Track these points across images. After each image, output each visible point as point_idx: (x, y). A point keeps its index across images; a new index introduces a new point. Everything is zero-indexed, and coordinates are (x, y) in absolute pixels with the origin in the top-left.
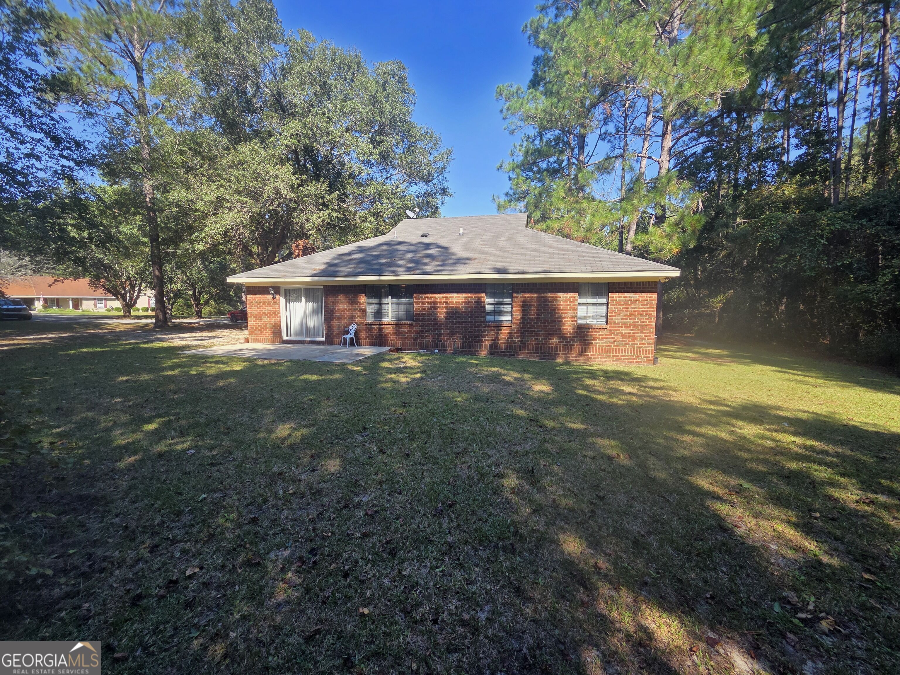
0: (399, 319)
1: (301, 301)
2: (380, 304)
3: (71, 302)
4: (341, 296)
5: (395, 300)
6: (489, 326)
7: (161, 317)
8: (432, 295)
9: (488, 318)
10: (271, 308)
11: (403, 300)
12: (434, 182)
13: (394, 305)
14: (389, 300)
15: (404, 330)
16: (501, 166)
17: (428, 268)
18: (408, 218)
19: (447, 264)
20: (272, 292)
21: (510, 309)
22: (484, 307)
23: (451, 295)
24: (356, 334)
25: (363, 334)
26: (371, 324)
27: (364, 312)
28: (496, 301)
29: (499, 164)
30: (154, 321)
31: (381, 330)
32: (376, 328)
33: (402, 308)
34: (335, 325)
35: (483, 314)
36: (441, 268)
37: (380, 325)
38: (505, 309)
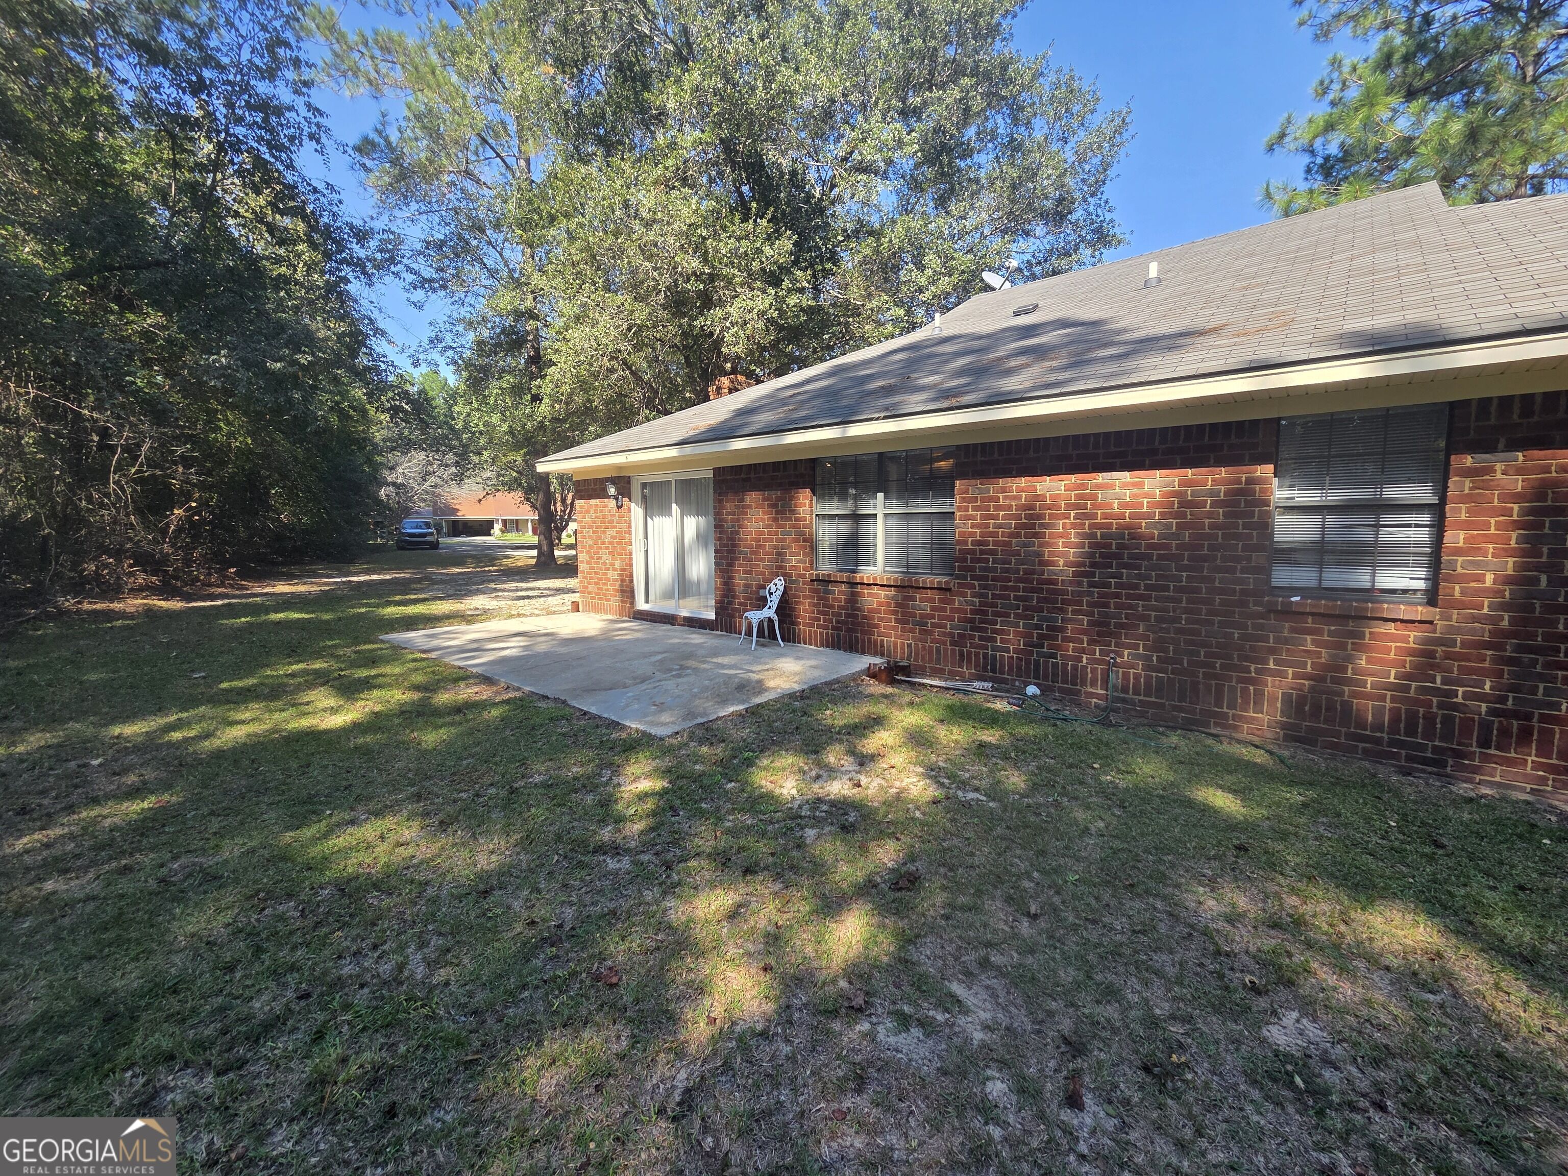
0: (908, 567)
1: (670, 514)
2: (856, 518)
3: (530, 524)
4: (752, 498)
5: (896, 508)
6: (1288, 613)
7: (545, 548)
8: (1023, 482)
9: (1283, 576)
10: (613, 532)
11: (924, 506)
12: (1073, 217)
13: (893, 522)
14: (878, 505)
15: (923, 604)
16: (1282, 136)
17: (1012, 384)
18: (988, 288)
19: (1089, 362)
20: (612, 491)
21: (1423, 535)
22: (1265, 527)
23: (1101, 478)
24: (785, 608)
25: (805, 609)
26: (826, 581)
27: (810, 544)
28: (1336, 496)
29: (1275, 131)
30: (534, 553)
31: (853, 599)
32: (839, 593)
33: (920, 532)
34: (739, 580)
35: (1258, 559)
36: (1067, 375)
37: (852, 584)
38: (1387, 535)
